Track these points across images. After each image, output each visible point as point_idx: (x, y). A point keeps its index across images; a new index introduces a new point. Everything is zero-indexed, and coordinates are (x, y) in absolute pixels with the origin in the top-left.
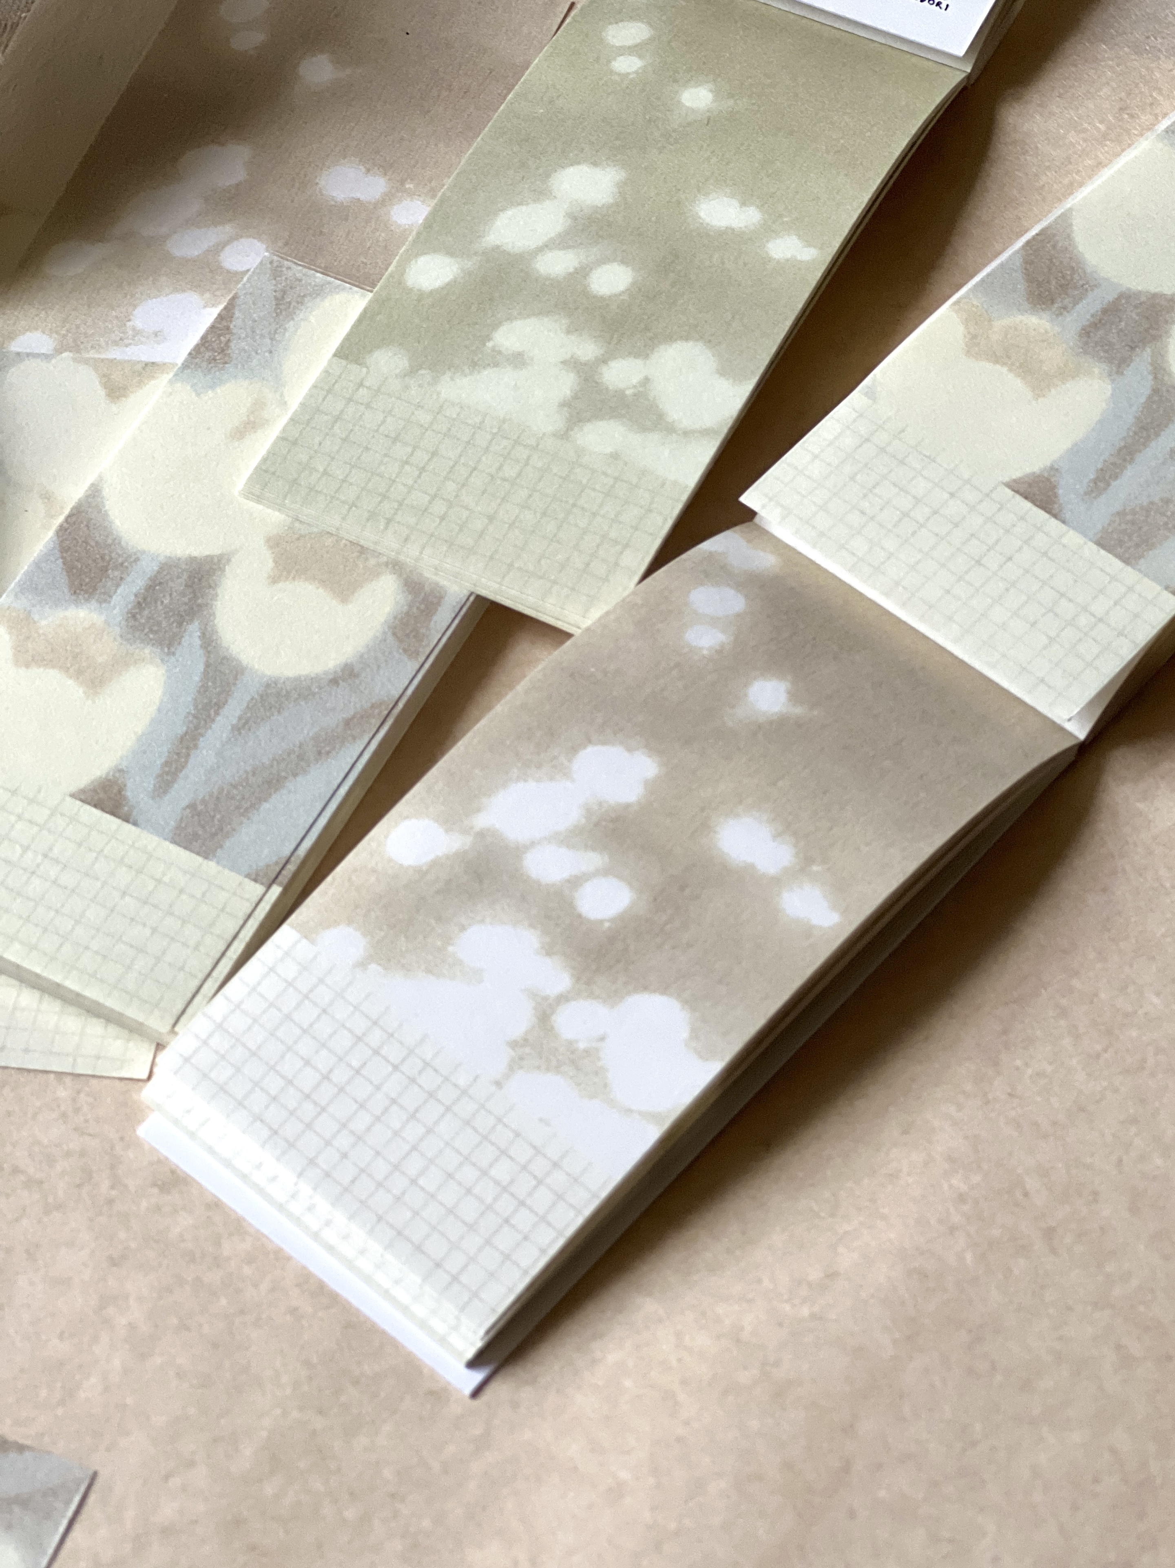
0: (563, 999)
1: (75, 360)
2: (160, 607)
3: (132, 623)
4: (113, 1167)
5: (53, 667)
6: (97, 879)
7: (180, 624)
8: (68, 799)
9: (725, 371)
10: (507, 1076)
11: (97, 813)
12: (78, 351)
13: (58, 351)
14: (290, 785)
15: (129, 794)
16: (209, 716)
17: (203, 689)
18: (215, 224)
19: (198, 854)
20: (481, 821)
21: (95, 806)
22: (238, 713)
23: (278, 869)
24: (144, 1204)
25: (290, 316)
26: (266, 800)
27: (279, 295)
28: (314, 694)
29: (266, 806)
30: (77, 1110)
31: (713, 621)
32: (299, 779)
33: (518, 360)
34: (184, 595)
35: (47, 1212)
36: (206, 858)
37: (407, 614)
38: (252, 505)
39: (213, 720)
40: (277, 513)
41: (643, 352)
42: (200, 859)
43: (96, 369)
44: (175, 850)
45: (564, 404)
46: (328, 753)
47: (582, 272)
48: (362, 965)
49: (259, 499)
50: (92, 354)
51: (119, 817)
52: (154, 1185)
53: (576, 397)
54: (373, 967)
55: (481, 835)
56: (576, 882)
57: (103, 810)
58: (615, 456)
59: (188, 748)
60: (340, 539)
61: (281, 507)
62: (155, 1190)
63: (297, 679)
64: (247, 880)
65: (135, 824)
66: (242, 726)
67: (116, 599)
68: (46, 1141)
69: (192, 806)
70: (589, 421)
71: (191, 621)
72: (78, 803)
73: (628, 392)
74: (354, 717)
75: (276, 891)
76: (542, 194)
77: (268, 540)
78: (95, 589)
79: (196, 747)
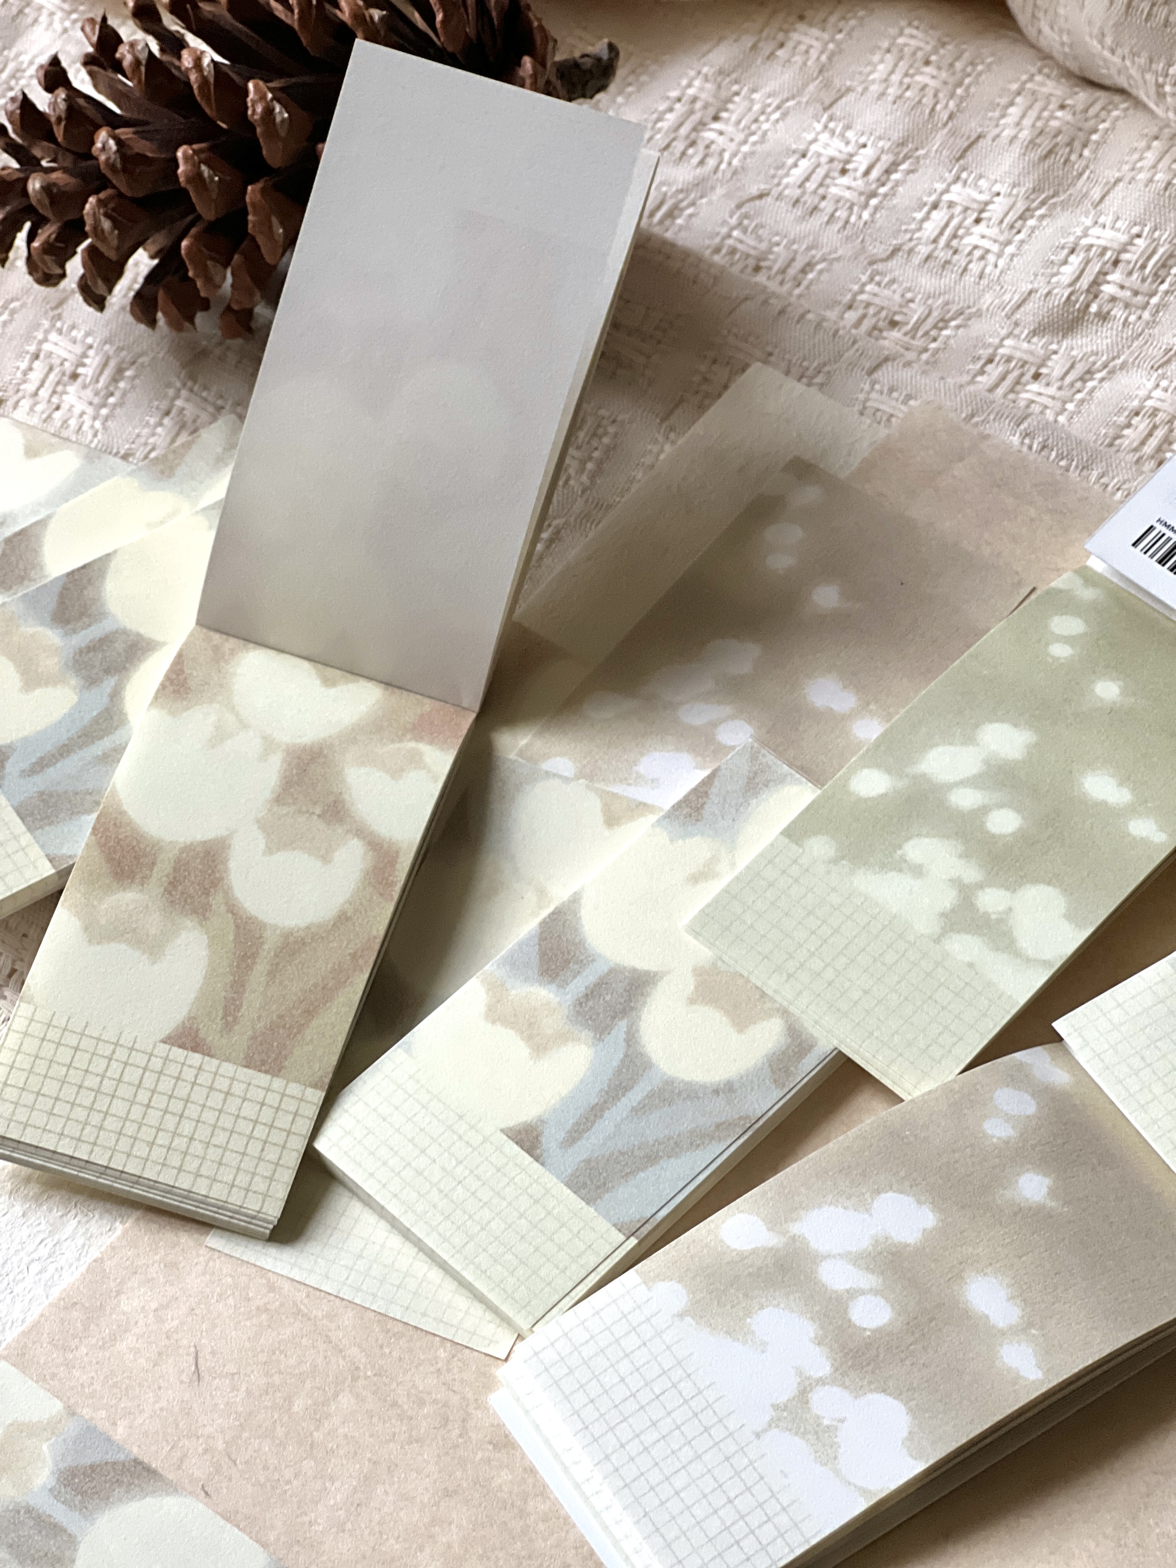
0: (821, 1382)
1: (588, 787)
2: (601, 1002)
3: (578, 1009)
4: (464, 1421)
5: (512, 1028)
6: (504, 1199)
7: (613, 1018)
8: (499, 1132)
9: (1070, 916)
10: (765, 1431)
11: (517, 1149)
12: (592, 780)
13: (577, 778)
14: (663, 1163)
15: (543, 1140)
16: (617, 1095)
17: (619, 1072)
18: (719, 703)
19: (582, 1199)
20: (795, 1228)
21: (517, 1143)
22: (639, 1098)
23: (638, 1225)
24: (479, 1455)
25: (756, 794)
26: (643, 1171)
27: (751, 775)
28: (698, 1098)
29: (642, 1175)
30: (449, 1370)
31: (1008, 1118)
32: (672, 1160)
33: (918, 871)
34: (622, 996)
35: (410, 1443)
36: (588, 1203)
37: (784, 1053)
38: (689, 939)
39: (619, 1099)
40: (707, 950)
41: (1012, 886)
42: (584, 1204)
43: (601, 797)
44: (568, 1191)
45: (943, 915)
46: (698, 1146)
47: (984, 810)
48: (681, 1315)
49: (697, 934)
50: (600, 785)
51: (531, 1155)
52: (490, 1443)
53: (953, 911)
54: (688, 1319)
55: (793, 1239)
56: (853, 1294)
57: (522, 1148)
58: (971, 965)
59: (596, 1116)
60: (748, 981)
61: (711, 945)
62: (491, 1447)
63: (689, 1084)
64: (613, 1229)
65: (542, 1164)
66: (640, 1110)
67: (572, 986)
68: (421, 1388)
69: (588, 1161)
70: (958, 932)
71: (622, 1018)
72: (505, 1138)
73: (993, 917)
74: (724, 1123)
75: (633, 1241)
76: (969, 739)
77: (695, 970)
78: (558, 975)
79: (601, 1117)
